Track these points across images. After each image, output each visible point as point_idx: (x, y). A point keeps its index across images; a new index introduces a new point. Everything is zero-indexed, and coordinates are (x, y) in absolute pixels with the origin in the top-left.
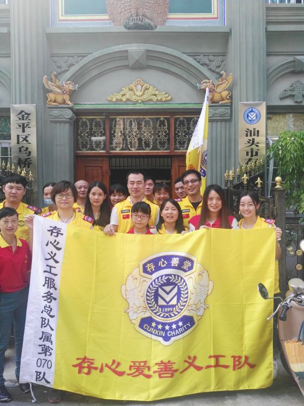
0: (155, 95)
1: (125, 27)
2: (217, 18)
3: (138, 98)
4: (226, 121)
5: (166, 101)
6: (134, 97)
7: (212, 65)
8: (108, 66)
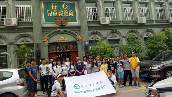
0: (66, 39)
1: (59, 26)
2: (78, 23)
4: (81, 44)
5: (69, 40)
6: (62, 40)
7: (78, 33)
8: (56, 34)
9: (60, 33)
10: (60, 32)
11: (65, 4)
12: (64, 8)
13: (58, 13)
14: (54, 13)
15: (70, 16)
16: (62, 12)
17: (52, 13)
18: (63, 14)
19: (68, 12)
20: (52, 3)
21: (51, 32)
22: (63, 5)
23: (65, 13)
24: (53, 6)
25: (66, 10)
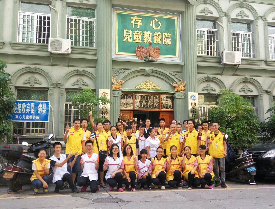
0: (154, 87)
1: (145, 60)
2: (178, 58)
3: (148, 88)
4: (183, 99)
5: (159, 89)
6: (146, 87)
7: (177, 76)
8: (136, 74)
9: (143, 75)
10: (144, 72)
11: (157, 20)
12: (155, 27)
13: (143, 36)
14: (135, 36)
15: (164, 43)
16: (151, 34)
17: (133, 35)
18: (153, 39)
19: (162, 35)
20: (134, 16)
21: (128, 72)
22: (154, 21)
23: (155, 38)
24: (135, 22)
25: (157, 31)
